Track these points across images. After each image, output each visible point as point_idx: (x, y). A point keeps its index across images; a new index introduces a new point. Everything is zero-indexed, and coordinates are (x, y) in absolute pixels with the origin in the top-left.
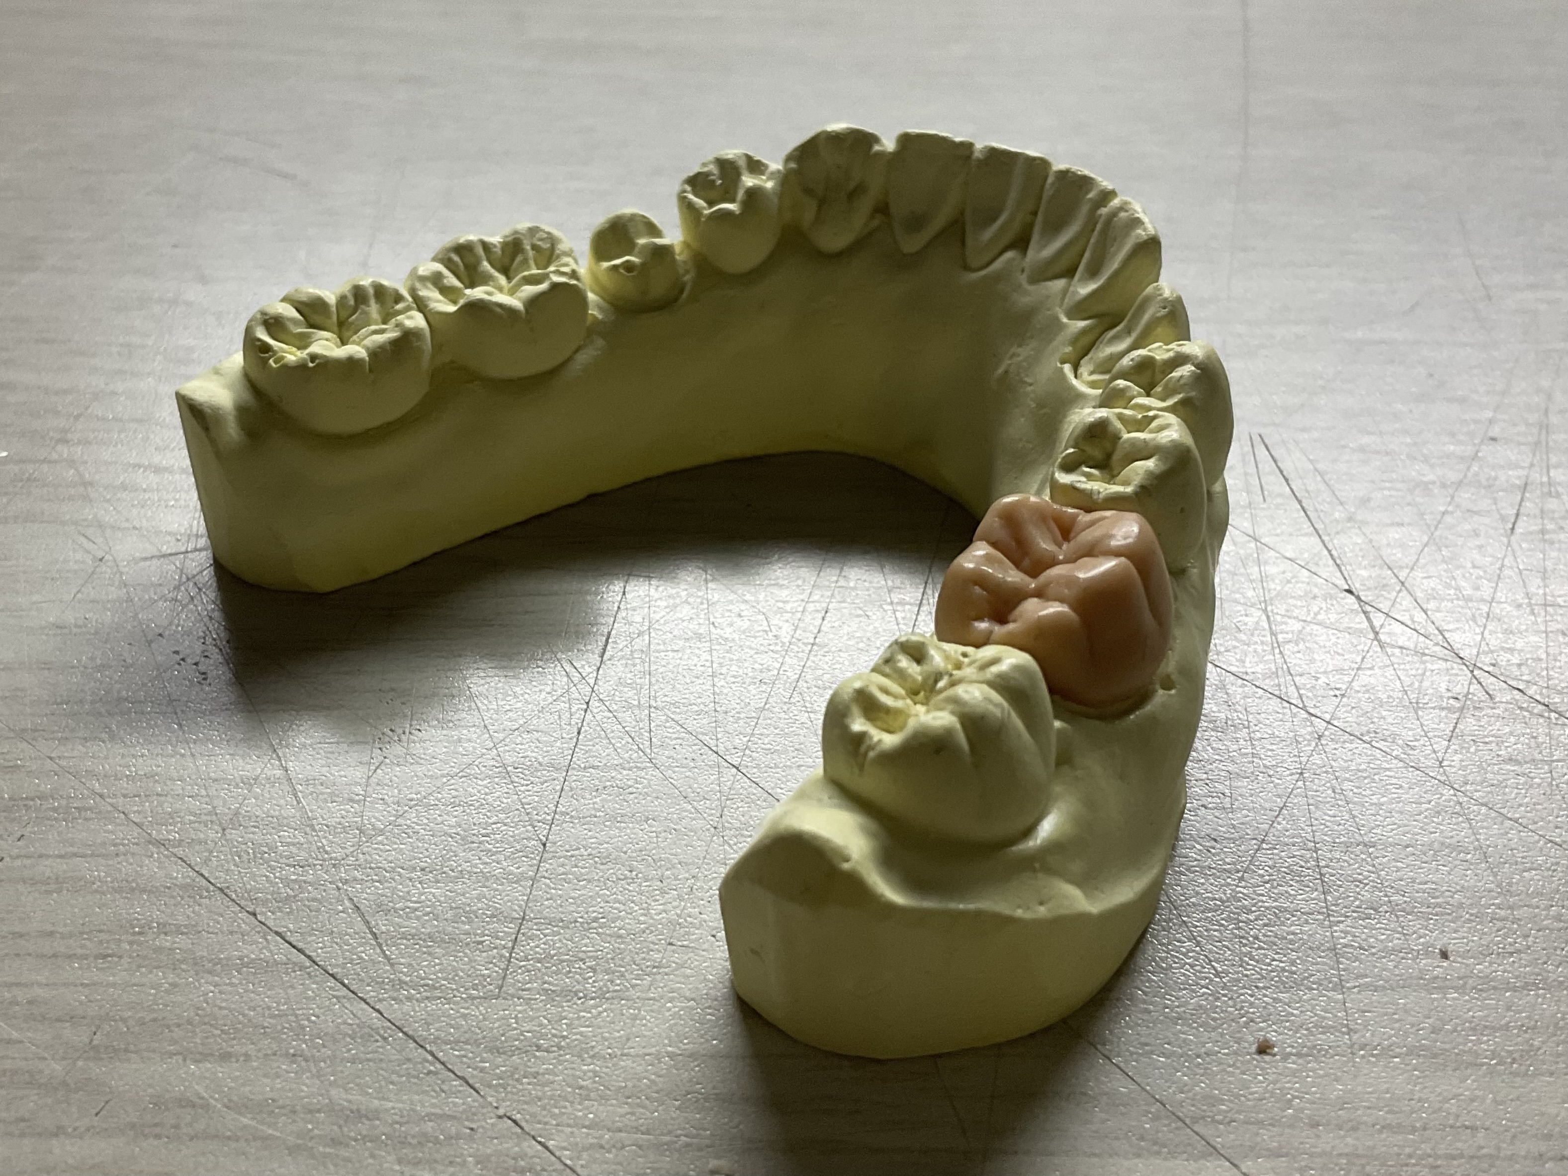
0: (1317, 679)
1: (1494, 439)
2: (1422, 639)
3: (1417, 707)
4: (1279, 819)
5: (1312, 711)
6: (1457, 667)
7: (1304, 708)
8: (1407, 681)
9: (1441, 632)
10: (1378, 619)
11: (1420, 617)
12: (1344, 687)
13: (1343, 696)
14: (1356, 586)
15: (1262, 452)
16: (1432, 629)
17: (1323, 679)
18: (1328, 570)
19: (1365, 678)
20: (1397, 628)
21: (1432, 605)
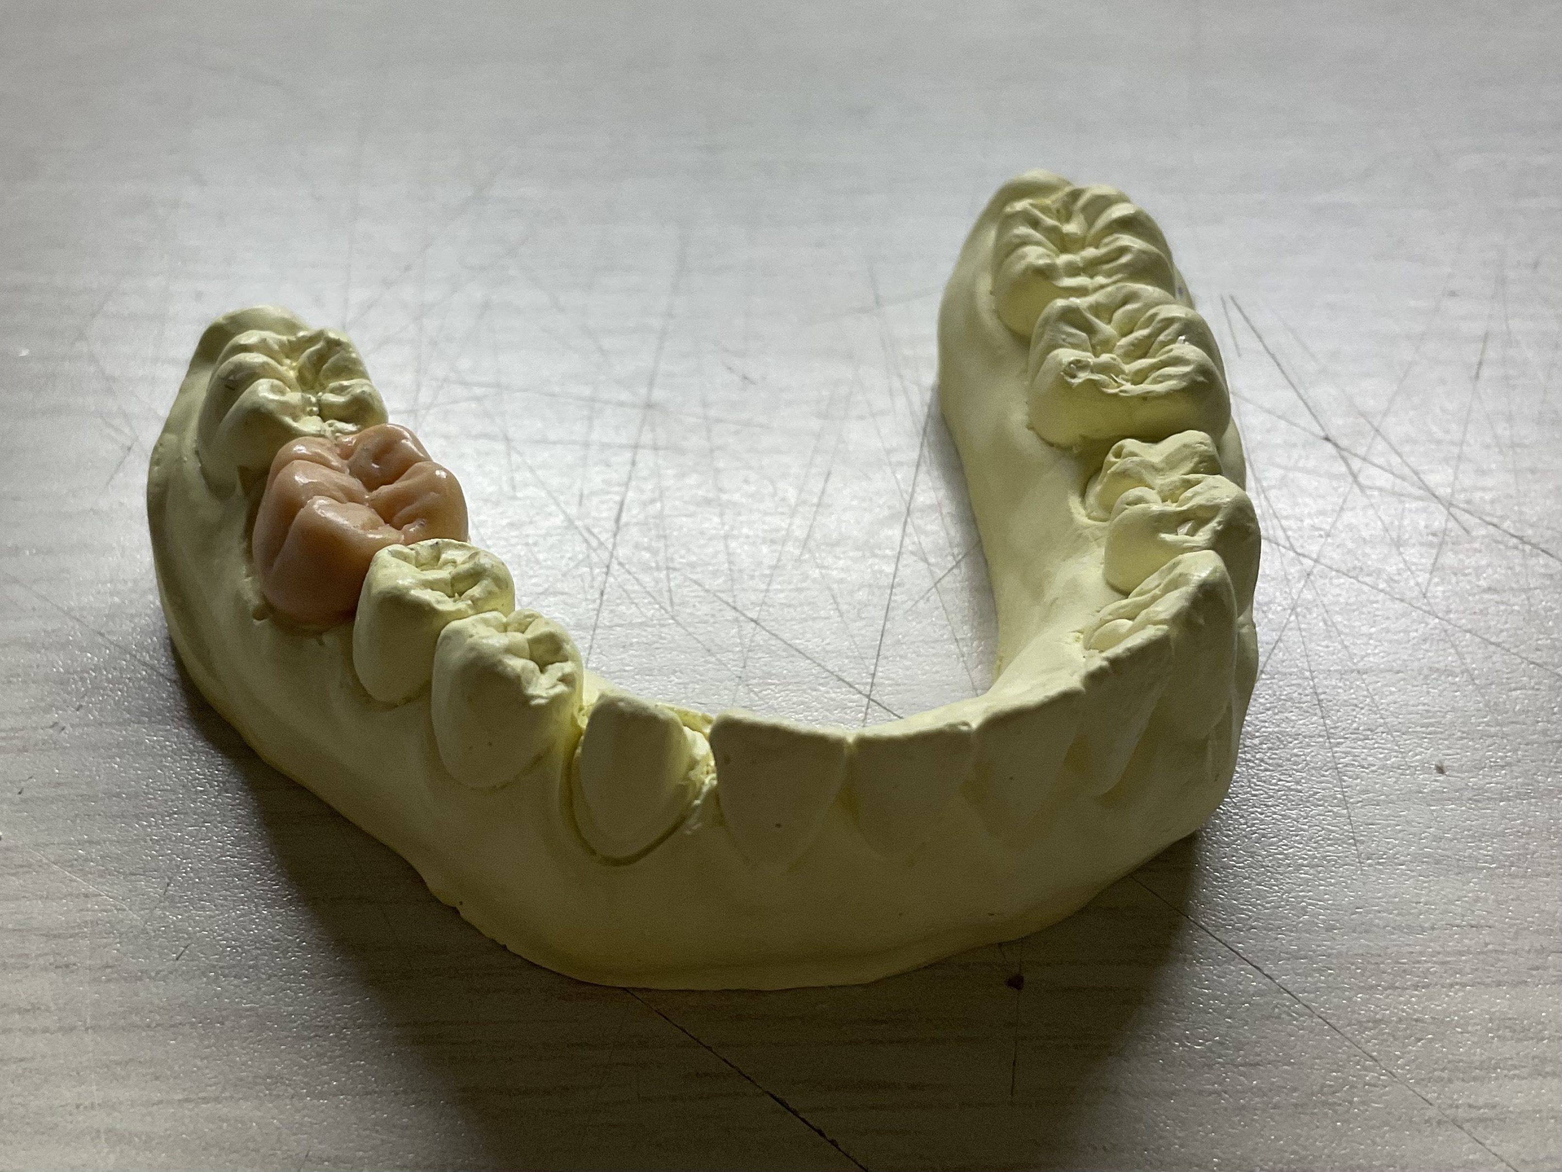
0: (1302, 521)
1: (1453, 294)
2: (1398, 481)
3: (1398, 544)
4: (1276, 651)
5: (1299, 550)
6: (1434, 506)
7: (1292, 548)
8: (1387, 520)
9: (1416, 473)
10: (1356, 464)
11: (1395, 460)
12: (1328, 527)
13: (1328, 535)
14: (1333, 433)
15: (1234, 312)
16: (1407, 471)
17: (1307, 522)
18: (1305, 419)
19: (1348, 517)
20: (1374, 471)
21: (1407, 448)
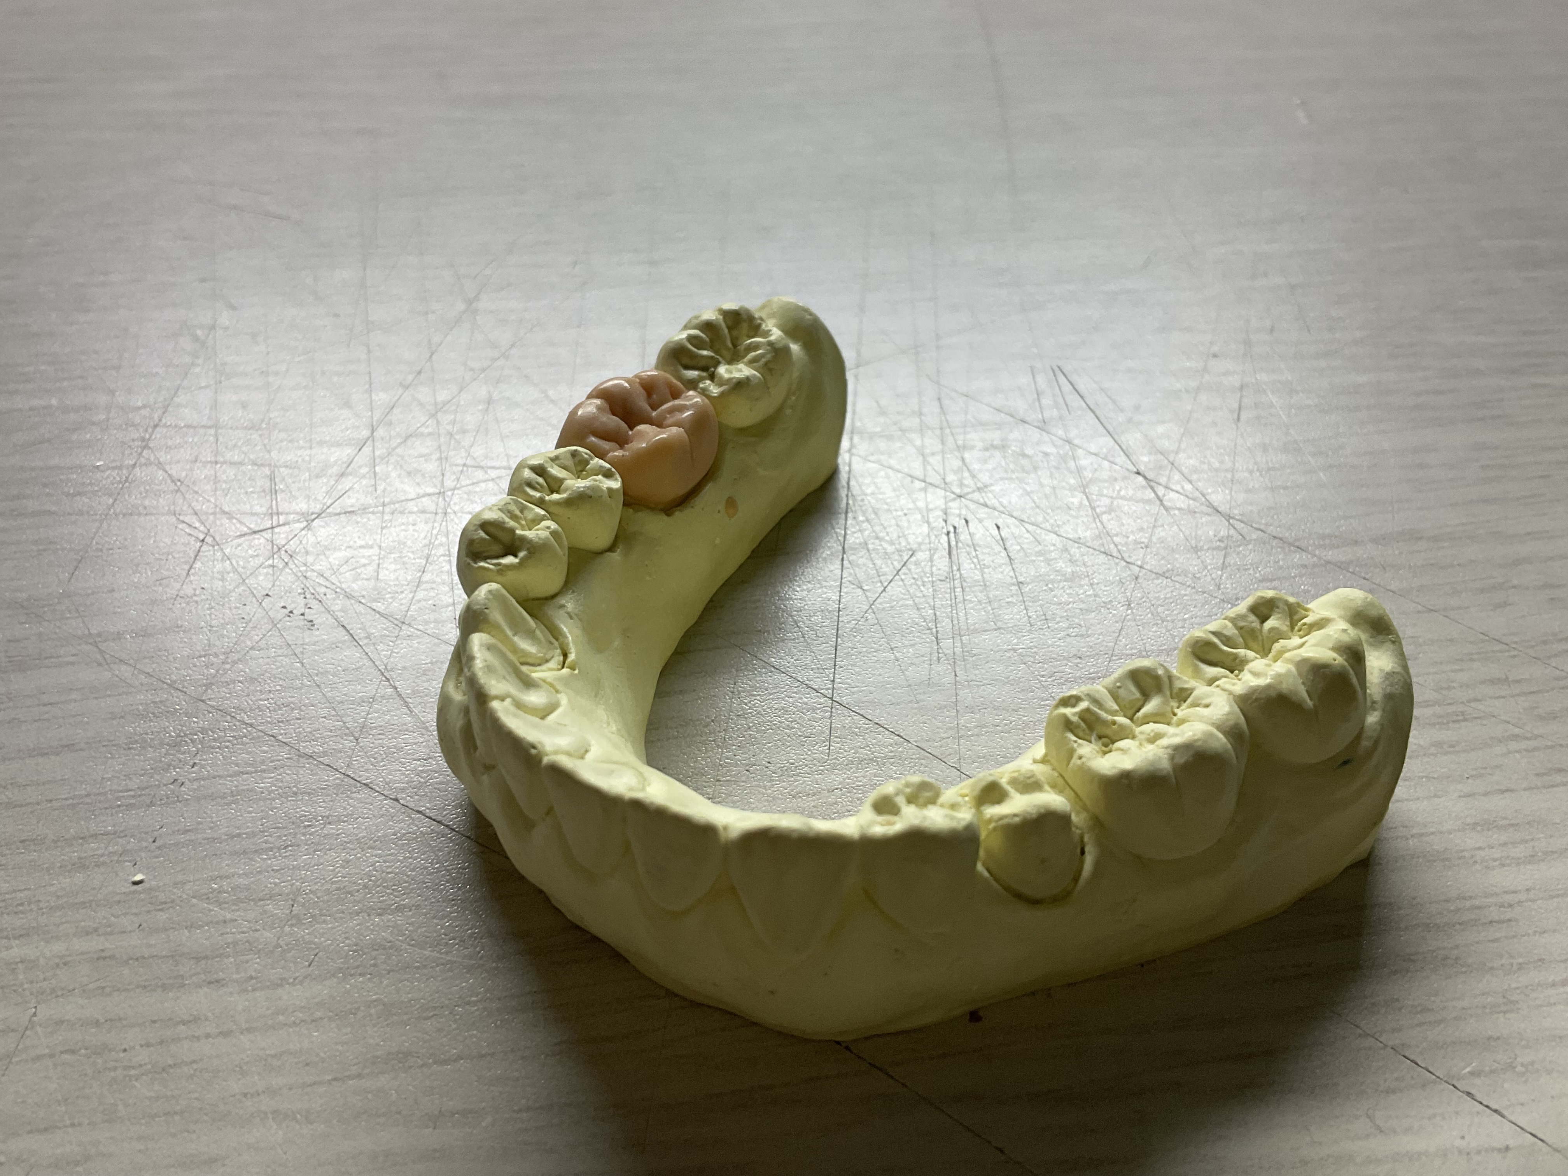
0: (1128, 537)
1: (1215, 356)
2: (1191, 502)
3: (1196, 549)
4: (1121, 638)
5: (1128, 560)
6: (1217, 518)
7: (1123, 559)
8: (1187, 532)
9: (1203, 495)
10: (1161, 491)
11: (1188, 487)
12: (1146, 541)
13: (1147, 547)
14: (1142, 469)
15: (1062, 379)
16: (1197, 494)
17: (1132, 537)
18: (1121, 459)
19: (1160, 533)
20: (1172, 495)
21: (1194, 477)
